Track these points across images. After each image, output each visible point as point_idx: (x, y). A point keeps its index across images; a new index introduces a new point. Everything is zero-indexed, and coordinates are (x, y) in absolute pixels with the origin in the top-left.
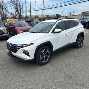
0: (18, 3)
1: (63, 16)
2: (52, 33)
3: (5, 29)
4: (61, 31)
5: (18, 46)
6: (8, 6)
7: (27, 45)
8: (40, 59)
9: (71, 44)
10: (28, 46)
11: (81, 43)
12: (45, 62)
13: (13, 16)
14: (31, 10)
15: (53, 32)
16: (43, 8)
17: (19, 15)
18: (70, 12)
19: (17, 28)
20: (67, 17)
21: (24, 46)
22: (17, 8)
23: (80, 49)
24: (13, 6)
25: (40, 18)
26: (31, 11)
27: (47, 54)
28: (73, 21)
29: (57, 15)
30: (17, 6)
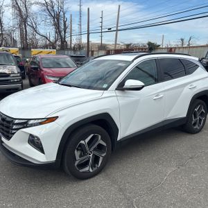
0: (62, 13)
1: (164, 47)
2: (116, 89)
3: (16, 72)
4: (143, 87)
5: (16, 121)
6: (39, 19)
7: (40, 121)
8: (77, 163)
9: (172, 123)
10: (41, 124)
11: (200, 120)
12: (91, 170)
13: (48, 42)
14: (88, 31)
15: (121, 87)
16: (117, 26)
17: (62, 41)
18: (182, 40)
19: (46, 72)
20: (173, 50)
21: (31, 122)
22: (57, 26)
23: (195, 135)
24: (50, 20)
25: (109, 51)
26: (88, 34)
27: (100, 147)
28: (179, 60)
29: (150, 44)
30: (58, 21)
